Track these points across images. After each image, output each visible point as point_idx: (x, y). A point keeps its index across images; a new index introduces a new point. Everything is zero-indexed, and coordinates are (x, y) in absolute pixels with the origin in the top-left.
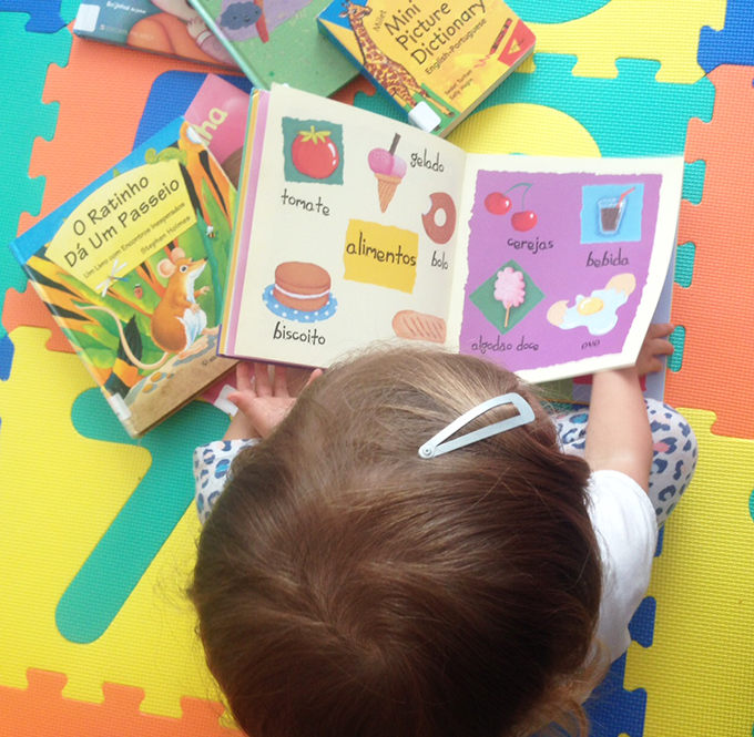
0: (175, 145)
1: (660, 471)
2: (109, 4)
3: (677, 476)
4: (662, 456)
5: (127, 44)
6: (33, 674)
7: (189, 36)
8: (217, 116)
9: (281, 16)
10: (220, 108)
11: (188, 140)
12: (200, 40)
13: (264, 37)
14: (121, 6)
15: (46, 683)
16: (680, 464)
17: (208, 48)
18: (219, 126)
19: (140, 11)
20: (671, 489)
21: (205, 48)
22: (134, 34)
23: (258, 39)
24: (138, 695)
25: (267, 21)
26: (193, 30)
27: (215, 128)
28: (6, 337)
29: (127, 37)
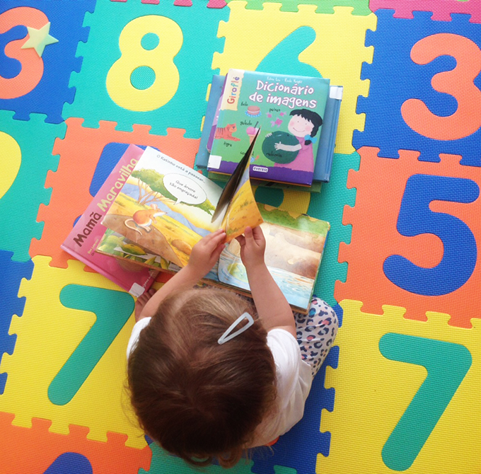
1: (326, 333)
3: (332, 335)
4: (326, 326)
6: (35, 421)
8: (134, 162)
10: (135, 158)
15: (41, 424)
16: (333, 329)
20: (330, 341)
24: (86, 430)
28: (30, 260)
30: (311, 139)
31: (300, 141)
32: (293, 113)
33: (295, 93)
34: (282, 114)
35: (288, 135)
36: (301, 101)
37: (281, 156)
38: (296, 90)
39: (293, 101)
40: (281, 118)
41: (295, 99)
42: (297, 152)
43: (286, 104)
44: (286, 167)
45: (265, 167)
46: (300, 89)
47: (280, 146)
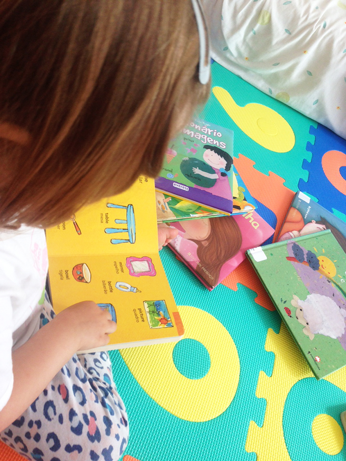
0: (245, 199)
1: (73, 429)
2: (310, 207)
4: (86, 429)
5: (291, 207)
7: (293, 230)
8: (255, 225)
9: (298, 269)
10: (258, 227)
11: (246, 205)
12: (291, 233)
13: (289, 258)
14: (308, 211)
17: (287, 235)
18: (251, 223)
19: (306, 217)
21: (287, 234)
22: (296, 211)
23: (288, 256)
25: (296, 263)
26: (296, 233)
27: (250, 221)
29: (295, 208)
30: (226, 172)
31: (216, 171)
32: (207, 147)
33: (206, 132)
34: (196, 145)
35: (204, 164)
36: (212, 140)
37: (199, 179)
38: (207, 131)
39: (205, 138)
40: (195, 148)
41: (206, 137)
42: (215, 180)
43: (199, 138)
44: (206, 191)
45: (185, 186)
46: (210, 131)
47: (197, 171)
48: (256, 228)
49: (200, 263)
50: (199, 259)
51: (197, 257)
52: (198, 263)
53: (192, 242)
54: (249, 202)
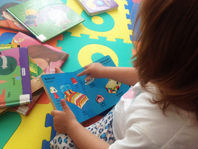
0: (10, 43)
7: (15, 24)
11: (14, 43)
12: (17, 25)
19: (1, 19)
21: (18, 27)
27: (20, 42)
48: (23, 40)
49: (60, 60)
50: (58, 61)
51: (57, 61)
52: (60, 61)
53: (50, 64)
54: (11, 41)
